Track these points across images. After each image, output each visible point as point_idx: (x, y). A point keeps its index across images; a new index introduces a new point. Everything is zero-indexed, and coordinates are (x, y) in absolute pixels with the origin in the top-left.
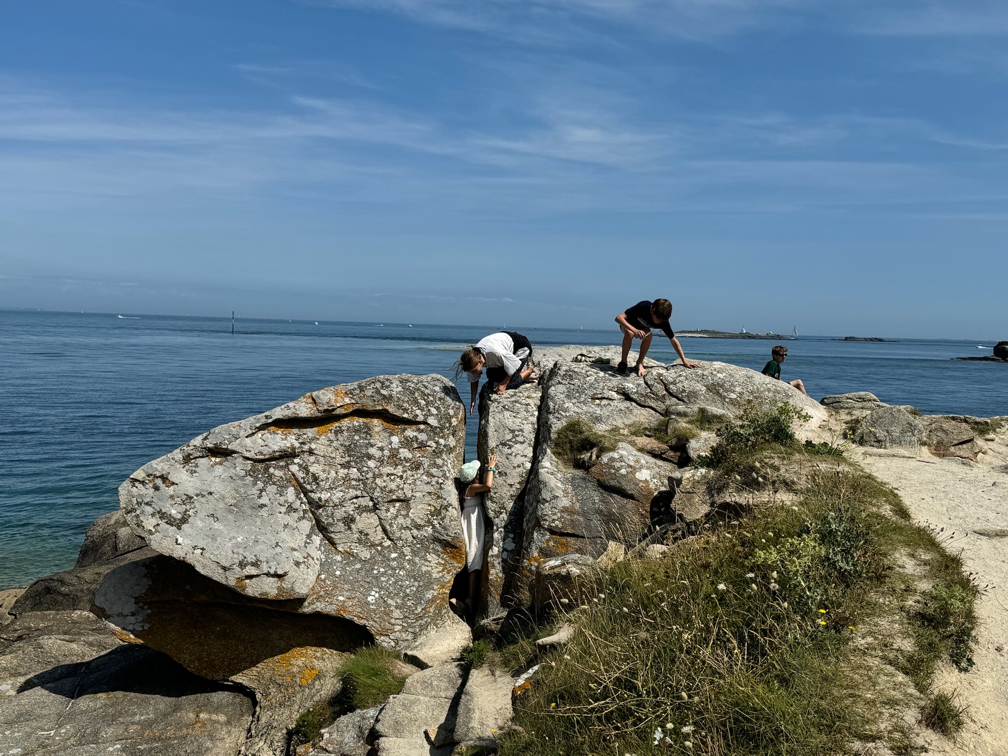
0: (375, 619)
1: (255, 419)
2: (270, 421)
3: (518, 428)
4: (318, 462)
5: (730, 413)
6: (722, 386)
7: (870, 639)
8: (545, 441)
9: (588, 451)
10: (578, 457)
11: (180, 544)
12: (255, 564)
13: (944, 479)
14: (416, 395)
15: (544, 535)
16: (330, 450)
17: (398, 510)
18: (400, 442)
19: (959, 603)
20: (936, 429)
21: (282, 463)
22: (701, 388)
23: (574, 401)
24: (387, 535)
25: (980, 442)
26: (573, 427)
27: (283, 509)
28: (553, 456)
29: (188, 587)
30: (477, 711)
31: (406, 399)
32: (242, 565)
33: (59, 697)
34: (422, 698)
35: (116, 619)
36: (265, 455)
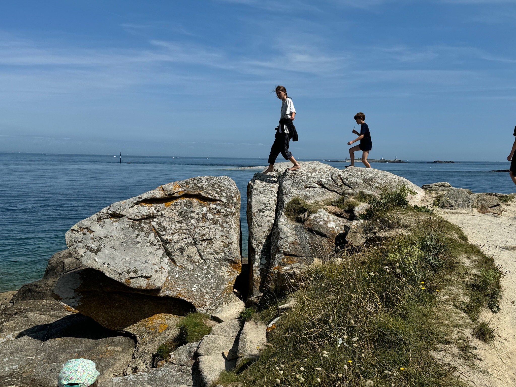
0: (196, 299)
1: (133, 199)
2: (141, 200)
3: (268, 202)
4: (166, 220)
5: (376, 193)
6: (371, 180)
7: (447, 297)
8: (281, 209)
9: (303, 213)
10: (298, 217)
11: (97, 262)
12: (135, 272)
13: (485, 223)
14: (215, 186)
15: (281, 256)
16: (172, 214)
17: (207, 245)
18: (207, 210)
19: (492, 278)
20: (481, 200)
21: (148, 221)
22: (360, 181)
23: (295, 188)
24: (201, 257)
25: (503, 206)
26: (295, 201)
27: (149, 244)
28: (285, 216)
29: (101, 284)
30: (248, 342)
31: (210, 188)
32: (128, 272)
33: (36, 340)
34: (220, 337)
35: (65, 300)
36: (139, 217)
